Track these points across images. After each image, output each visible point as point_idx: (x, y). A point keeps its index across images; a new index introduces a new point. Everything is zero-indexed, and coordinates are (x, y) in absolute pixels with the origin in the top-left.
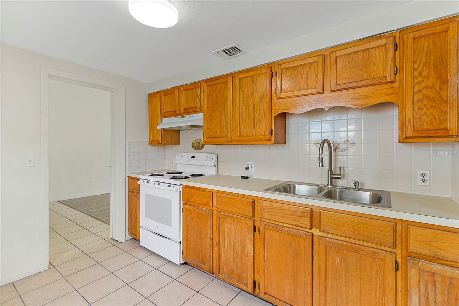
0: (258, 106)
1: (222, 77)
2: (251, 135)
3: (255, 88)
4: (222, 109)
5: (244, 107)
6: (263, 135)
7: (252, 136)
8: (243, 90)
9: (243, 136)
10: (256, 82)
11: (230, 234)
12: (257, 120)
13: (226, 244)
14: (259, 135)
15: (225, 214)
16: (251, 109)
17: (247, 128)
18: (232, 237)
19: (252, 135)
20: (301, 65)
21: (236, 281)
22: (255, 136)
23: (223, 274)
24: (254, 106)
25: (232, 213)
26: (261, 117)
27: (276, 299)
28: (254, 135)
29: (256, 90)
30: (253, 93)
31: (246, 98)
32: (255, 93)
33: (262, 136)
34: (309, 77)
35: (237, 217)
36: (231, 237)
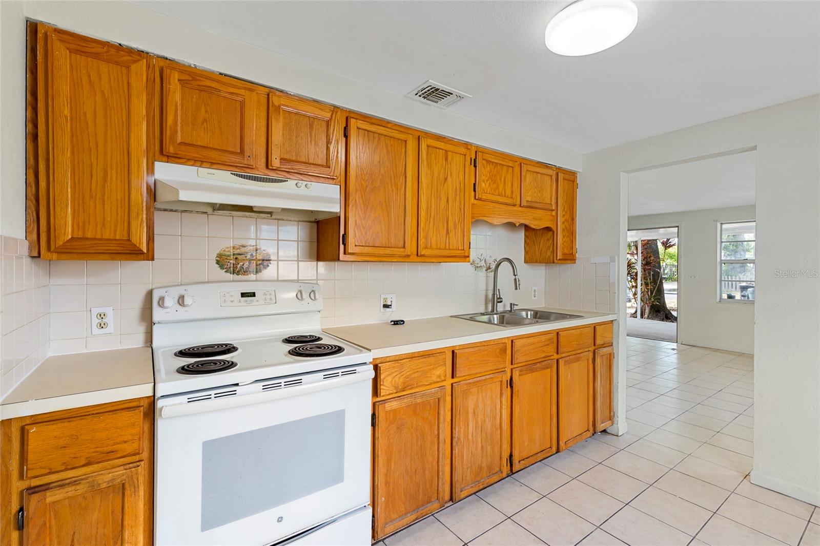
0: (453, 202)
1: (389, 126)
2: (443, 246)
3: (449, 171)
4: (393, 191)
5: (433, 197)
6: (460, 248)
7: (445, 249)
8: (431, 167)
9: (431, 248)
10: (450, 164)
11: (476, 412)
12: (451, 225)
13: (470, 431)
14: (455, 248)
15: (469, 381)
16: (443, 203)
17: (437, 236)
18: (479, 414)
19: (445, 247)
20: (500, 164)
21: (486, 478)
22: (449, 249)
23: (466, 486)
24: (448, 201)
25: (480, 375)
26: (456, 220)
27: (529, 457)
28: (447, 248)
29: (451, 175)
30: (446, 179)
31: (436, 184)
32: (449, 179)
33: (458, 250)
34: (506, 182)
35: (488, 377)
36: (477, 415)
